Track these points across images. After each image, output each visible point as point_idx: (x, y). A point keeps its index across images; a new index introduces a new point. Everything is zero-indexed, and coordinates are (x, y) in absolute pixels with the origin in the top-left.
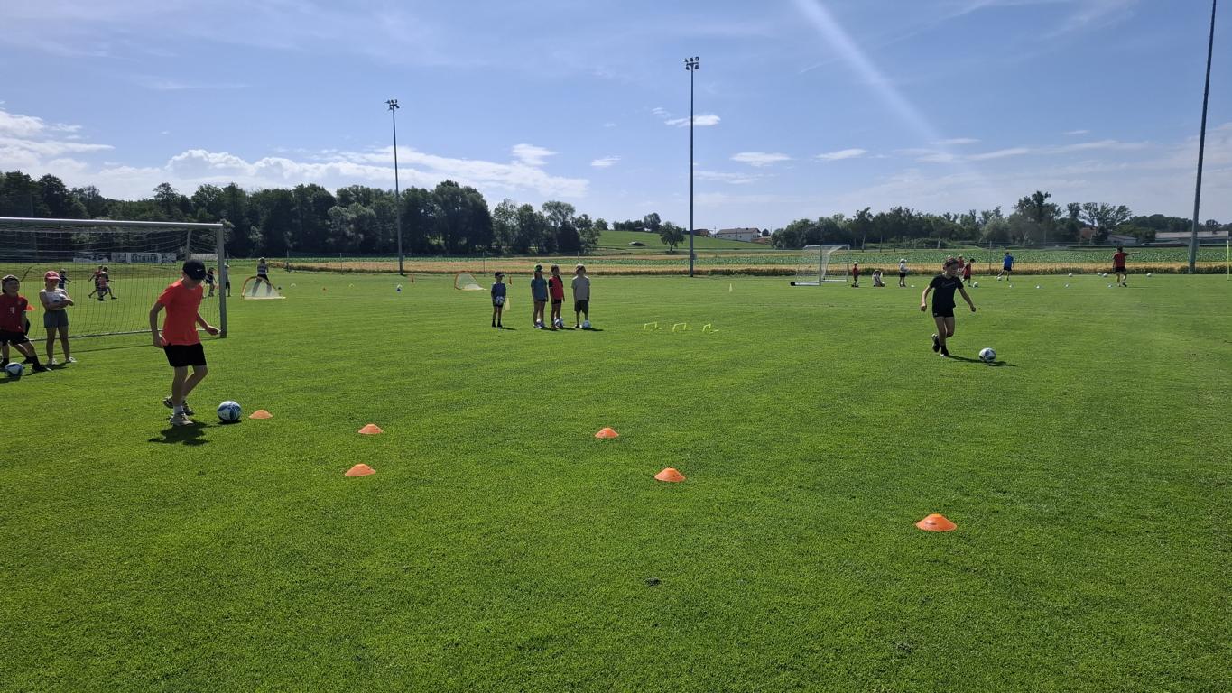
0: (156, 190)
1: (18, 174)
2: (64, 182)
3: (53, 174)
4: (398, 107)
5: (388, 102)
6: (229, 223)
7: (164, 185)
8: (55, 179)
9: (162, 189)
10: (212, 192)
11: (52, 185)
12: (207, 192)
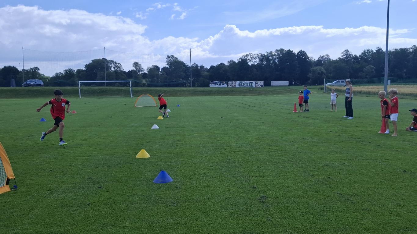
0: (342, 53)
1: (289, 50)
2: (307, 53)
7: (346, 51)
8: (303, 51)
9: (345, 53)
10: (369, 53)
11: (302, 54)
12: (367, 52)
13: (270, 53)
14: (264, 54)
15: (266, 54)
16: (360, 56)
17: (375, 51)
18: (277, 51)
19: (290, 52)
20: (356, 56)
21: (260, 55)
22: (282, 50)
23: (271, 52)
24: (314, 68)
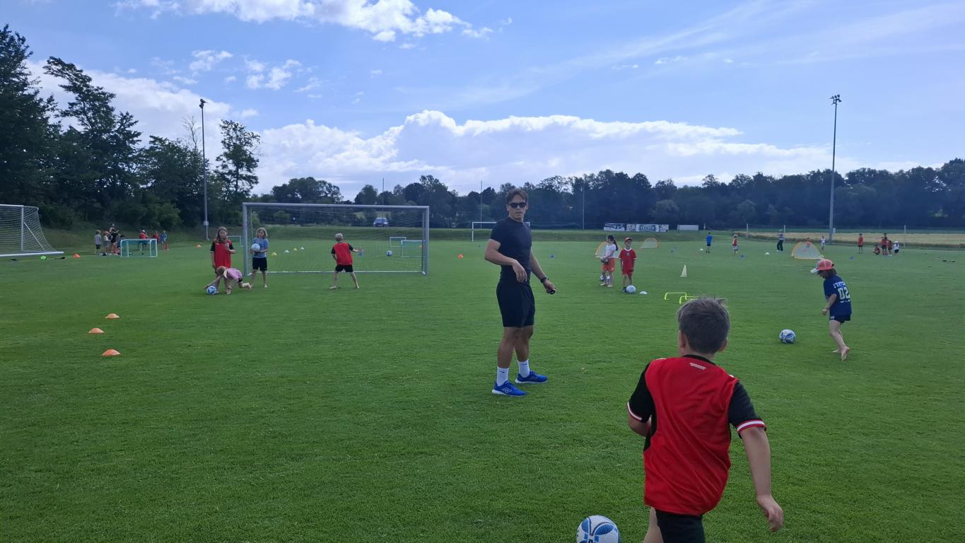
0: (704, 180)
1: (622, 173)
2: (648, 178)
3: (642, 173)
4: (840, 101)
5: (833, 98)
6: (751, 202)
7: (709, 176)
8: (643, 175)
9: (708, 179)
10: (745, 180)
11: (641, 180)
12: (741, 180)
13: (589, 177)
14: (581, 179)
15: (583, 179)
16: (730, 184)
17: (752, 178)
18: (601, 173)
19: (621, 176)
20: (723, 184)
21: (574, 179)
22: (608, 172)
23: (592, 175)
24: (661, 202)
